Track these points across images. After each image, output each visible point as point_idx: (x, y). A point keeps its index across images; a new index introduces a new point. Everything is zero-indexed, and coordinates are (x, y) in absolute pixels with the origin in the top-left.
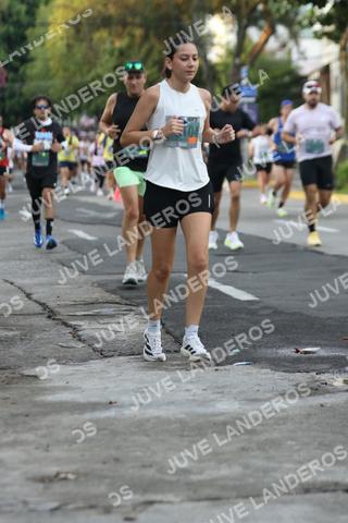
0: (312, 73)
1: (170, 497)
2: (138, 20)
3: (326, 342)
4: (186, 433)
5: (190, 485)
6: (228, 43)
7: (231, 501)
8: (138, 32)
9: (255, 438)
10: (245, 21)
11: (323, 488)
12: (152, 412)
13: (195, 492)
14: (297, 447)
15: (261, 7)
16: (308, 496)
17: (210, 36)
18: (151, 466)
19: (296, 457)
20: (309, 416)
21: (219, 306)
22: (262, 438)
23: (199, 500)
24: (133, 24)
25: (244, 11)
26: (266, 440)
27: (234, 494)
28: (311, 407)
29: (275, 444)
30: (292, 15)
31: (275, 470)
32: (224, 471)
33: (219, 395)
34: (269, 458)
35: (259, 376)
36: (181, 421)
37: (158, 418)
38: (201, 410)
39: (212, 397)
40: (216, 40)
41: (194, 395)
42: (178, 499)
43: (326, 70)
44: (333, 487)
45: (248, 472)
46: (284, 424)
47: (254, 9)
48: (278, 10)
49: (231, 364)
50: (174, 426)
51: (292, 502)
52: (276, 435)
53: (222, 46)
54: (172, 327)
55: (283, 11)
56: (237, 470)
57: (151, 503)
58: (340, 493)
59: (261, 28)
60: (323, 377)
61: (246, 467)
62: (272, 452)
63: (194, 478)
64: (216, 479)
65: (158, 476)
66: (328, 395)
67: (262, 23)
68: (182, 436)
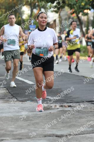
0: (51, 22)
1: (8, 138)
2: (4, 7)
3: (52, 95)
4: (13, 121)
5: (13, 135)
6: (28, 13)
7: (24, 139)
8: (4, 10)
9: (32, 122)
10: (33, 8)
11: (50, 136)
12: (4, 115)
13: (15, 137)
14: (43, 124)
15: (37, 4)
16: (46, 138)
17: (23, 11)
18: (3, 130)
19: (43, 127)
20: (47, 116)
21: (24, 85)
22: (34, 122)
23: (16, 139)
24: (2, 8)
25: (33, 5)
26: (35, 122)
27: (26, 137)
28: (47, 113)
29: (37, 123)
30: (45, 6)
31: (37, 131)
32: (23, 131)
33: (23, 110)
34: (35, 128)
35: (34, 105)
36: (12, 117)
37: (5, 116)
38: (18, 114)
39: (21, 110)
40: (25, 13)
41: (16, 110)
42: (10, 139)
43: (55, 21)
44: (52, 135)
45: (30, 131)
46: (40, 118)
47: (35, 4)
48: (41, 5)
49: (26, 101)
50: (10, 119)
51: (41, 140)
52: (37, 121)
53: (27, 14)
54: (11, 91)
55: (43, 5)
56: (26, 131)
57: (3, 140)
58: (54, 137)
59: (37, 9)
60: (51, 105)
61: (29, 130)
62: (36, 126)
63: (15, 133)
64: (21, 133)
65: (5, 132)
66: (52, 110)
67: (37, 8)
68: (12, 121)
